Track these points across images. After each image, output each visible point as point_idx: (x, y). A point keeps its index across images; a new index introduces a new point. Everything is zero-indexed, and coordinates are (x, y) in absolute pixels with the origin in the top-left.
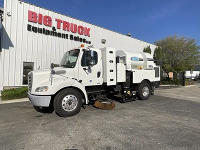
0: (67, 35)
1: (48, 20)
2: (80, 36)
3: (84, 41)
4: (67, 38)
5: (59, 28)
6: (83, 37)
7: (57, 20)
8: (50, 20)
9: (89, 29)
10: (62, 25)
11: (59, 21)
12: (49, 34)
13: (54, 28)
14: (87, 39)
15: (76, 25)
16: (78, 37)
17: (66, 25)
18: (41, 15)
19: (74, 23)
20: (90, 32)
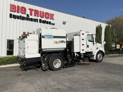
0: (37, 19)
1: (23, 10)
2: (47, 20)
3: (50, 23)
4: (37, 22)
5: (31, 15)
6: (49, 20)
7: (30, 9)
8: (25, 9)
9: (53, 15)
10: (33, 12)
11: (31, 10)
12: (24, 19)
13: (28, 15)
14: (52, 21)
15: (43, 12)
16: (45, 21)
17: (36, 12)
18: (18, 7)
19: (42, 11)
20: (54, 17)
